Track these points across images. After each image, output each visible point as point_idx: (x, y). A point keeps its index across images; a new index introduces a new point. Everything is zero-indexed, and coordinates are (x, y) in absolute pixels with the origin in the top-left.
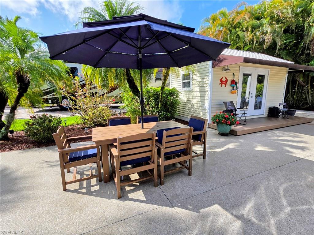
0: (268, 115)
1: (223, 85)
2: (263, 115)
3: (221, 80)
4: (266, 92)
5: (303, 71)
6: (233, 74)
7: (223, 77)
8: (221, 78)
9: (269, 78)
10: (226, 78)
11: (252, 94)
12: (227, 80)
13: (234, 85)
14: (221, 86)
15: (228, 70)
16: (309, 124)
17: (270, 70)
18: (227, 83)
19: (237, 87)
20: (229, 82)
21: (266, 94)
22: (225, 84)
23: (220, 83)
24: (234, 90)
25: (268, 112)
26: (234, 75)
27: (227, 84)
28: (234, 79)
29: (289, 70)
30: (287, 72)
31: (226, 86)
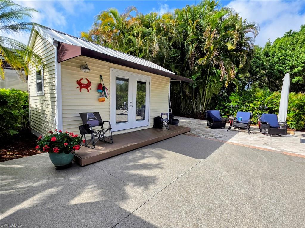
0: (154, 126)
1: (82, 89)
2: (148, 126)
3: (79, 83)
4: (149, 101)
7: (82, 79)
8: (78, 80)
9: (150, 86)
10: (88, 80)
11: (131, 103)
13: (101, 91)
14: (81, 91)
15: (88, 69)
16: (185, 135)
17: (150, 77)
18: (90, 87)
19: (105, 93)
20: (94, 86)
22: (87, 88)
23: (78, 86)
24: (101, 97)
25: (153, 122)
26: (101, 77)
27: (91, 89)
28: (102, 83)
29: (171, 80)
30: (170, 82)
31: (88, 91)
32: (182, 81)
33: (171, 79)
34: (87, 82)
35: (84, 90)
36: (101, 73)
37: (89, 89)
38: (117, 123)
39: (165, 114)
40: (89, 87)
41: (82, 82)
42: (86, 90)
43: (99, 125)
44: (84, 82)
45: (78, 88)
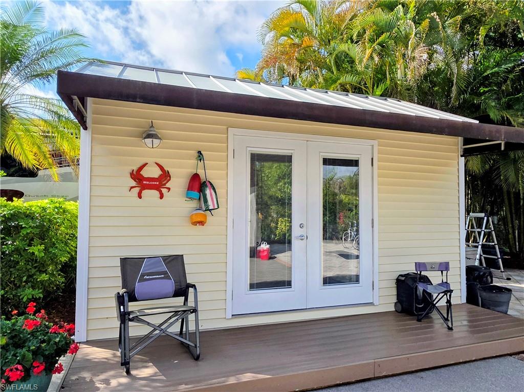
0: (396, 305)
2: (371, 304)
3: (137, 176)
4: (373, 220)
5: (503, 148)
6: (197, 155)
7: (145, 165)
8: (135, 168)
9: (376, 171)
10: (162, 168)
11: (302, 226)
12: (166, 176)
13: (195, 194)
14: (140, 196)
18: (168, 185)
19: (206, 201)
20: (178, 183)
21: (373, 227)
22: (158, 188)
23: (133, 183)
24: (197, 211)
25: (395, 293)
26: (200, 156)
27: (169, 189)
28: (201, 172)
29: (464, 145)
30: (460, 152)
31: (162, 196)
32: (506, 144)
33: (466, 142)
34: (160, 172)
35: (150, 195)
36: (200, 145)
37: (164, 191)
38: (253, 286)
39: (437, 267)
40: (165, 184)
41: (146, 173)
42: (155, 193)
43: (177, 294)
44: (152, 172)
45: (132, 189)
